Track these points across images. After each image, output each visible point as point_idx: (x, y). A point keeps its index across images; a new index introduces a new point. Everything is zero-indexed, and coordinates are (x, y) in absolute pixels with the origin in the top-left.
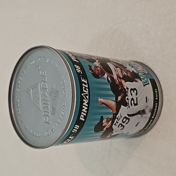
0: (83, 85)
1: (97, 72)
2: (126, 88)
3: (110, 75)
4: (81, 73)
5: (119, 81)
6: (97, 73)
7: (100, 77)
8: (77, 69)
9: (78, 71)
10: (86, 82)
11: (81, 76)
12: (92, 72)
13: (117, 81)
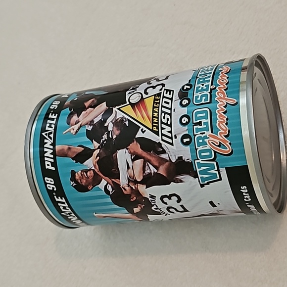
0: (59, 204)
1: (85, 181)
2: (148, 197)
3: (113, 181)
4: (55, 189)
5: (132, 188)
6: (83, 184)
7: (91, 188)
8: (48, 185)
9: (49, 188)
10: (64, 200)
11: (54, 194)
12: (75, 184)
13: (127, 188)
